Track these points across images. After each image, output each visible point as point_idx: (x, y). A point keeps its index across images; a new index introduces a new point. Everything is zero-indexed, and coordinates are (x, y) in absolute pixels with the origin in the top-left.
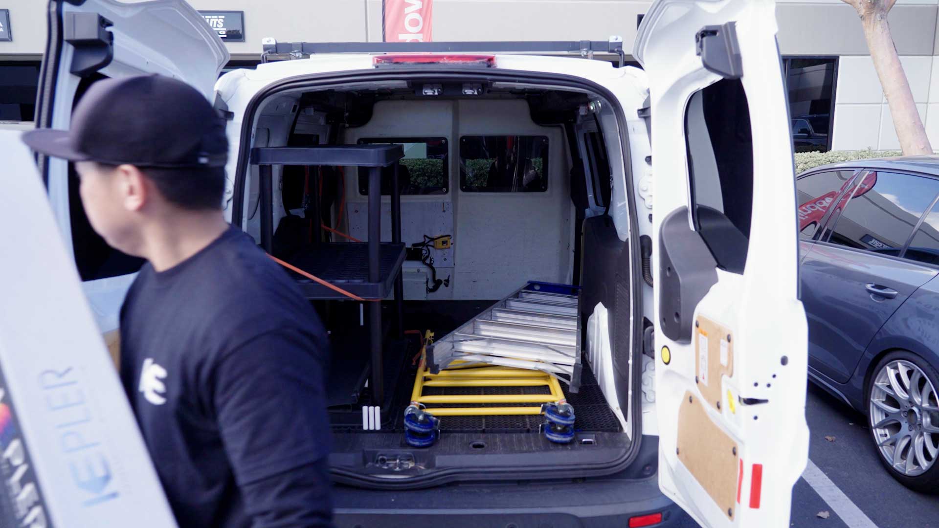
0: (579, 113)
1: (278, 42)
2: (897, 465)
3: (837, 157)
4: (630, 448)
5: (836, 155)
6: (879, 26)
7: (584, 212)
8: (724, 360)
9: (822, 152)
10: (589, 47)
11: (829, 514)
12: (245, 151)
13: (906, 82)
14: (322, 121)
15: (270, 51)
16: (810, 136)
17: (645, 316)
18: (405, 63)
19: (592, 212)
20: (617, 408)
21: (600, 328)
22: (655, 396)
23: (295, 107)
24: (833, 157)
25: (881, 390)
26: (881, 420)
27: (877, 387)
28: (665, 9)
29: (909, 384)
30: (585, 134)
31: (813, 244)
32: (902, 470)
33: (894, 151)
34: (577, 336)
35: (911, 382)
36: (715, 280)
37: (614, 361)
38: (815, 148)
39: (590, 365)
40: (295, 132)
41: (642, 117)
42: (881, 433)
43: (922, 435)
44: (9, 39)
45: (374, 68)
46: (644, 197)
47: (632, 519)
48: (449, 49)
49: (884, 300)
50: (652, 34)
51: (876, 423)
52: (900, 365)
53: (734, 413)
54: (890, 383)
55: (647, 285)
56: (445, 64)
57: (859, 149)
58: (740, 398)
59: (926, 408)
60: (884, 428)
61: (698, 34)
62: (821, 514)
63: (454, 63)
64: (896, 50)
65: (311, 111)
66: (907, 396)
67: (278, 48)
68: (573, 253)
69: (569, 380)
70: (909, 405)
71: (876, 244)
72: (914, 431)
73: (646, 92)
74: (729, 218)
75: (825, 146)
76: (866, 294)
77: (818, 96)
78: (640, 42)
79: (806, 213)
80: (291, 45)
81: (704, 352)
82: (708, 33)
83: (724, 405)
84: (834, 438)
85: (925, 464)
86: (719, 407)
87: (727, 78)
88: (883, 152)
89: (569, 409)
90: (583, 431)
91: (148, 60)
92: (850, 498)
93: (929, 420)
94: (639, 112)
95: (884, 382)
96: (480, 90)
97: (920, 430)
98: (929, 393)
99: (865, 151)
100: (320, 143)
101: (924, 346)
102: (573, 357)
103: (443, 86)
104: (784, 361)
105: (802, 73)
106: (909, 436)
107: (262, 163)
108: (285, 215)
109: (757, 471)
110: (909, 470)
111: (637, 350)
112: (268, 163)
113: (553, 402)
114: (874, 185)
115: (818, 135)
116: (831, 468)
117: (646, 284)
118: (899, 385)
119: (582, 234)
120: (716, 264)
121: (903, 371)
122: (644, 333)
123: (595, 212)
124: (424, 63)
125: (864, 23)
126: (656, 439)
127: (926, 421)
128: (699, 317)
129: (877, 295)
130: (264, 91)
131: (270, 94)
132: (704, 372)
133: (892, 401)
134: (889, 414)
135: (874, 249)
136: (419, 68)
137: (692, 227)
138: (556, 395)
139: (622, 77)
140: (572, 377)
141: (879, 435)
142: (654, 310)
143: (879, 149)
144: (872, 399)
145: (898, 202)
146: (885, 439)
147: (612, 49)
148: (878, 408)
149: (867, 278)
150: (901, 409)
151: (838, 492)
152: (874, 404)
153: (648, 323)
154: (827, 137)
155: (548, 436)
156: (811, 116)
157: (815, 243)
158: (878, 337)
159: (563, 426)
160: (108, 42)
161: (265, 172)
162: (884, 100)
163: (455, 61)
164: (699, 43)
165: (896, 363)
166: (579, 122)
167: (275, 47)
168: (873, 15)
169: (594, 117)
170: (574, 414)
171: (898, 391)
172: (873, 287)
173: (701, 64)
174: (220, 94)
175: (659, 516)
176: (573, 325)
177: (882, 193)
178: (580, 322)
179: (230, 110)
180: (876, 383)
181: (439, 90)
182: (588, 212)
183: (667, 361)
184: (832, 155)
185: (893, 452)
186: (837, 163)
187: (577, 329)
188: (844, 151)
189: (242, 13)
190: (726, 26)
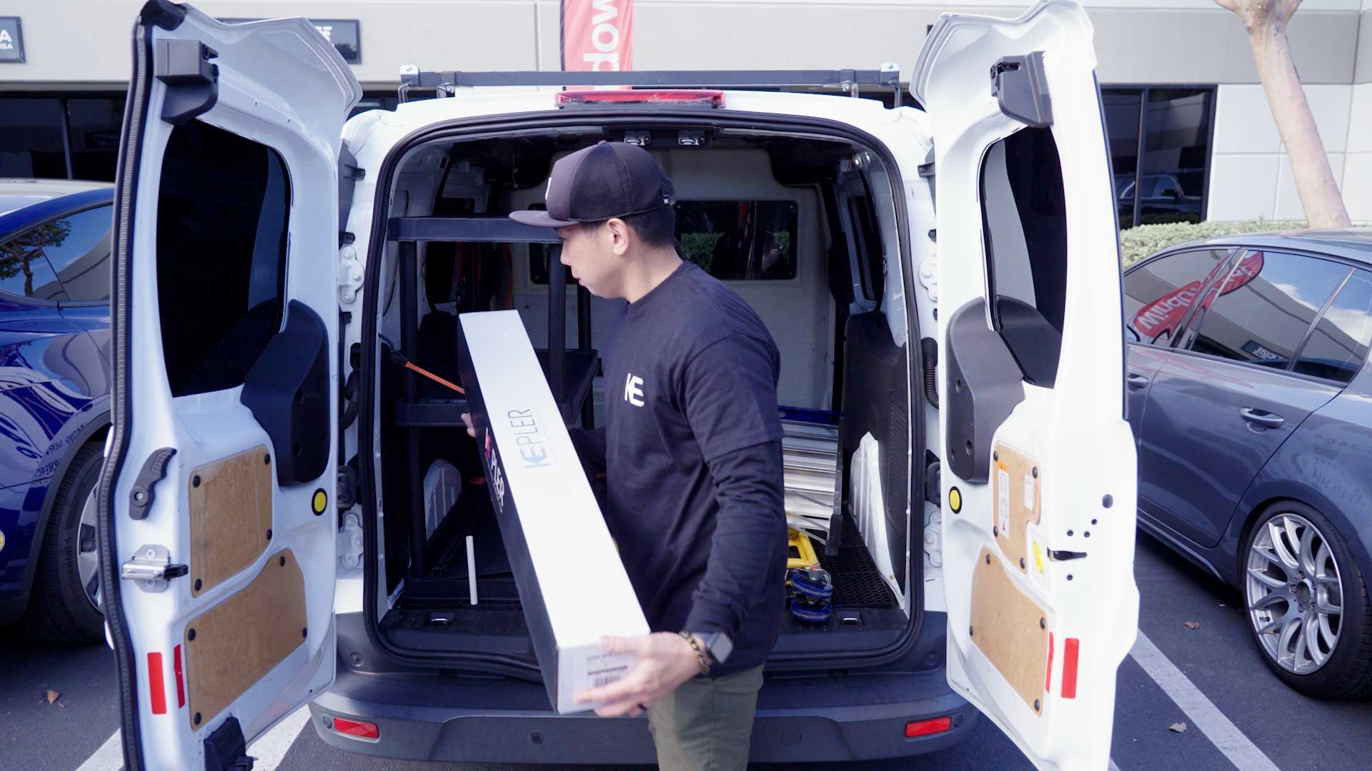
0: (839, 169)
1: (422, 71)
2: (1283, 659)
3: (1215, 230)
4: (907, 629)
5: (1213, 228)
6: (1273, 42)
7: (848, 308)
8: (1029, 504)
9: (1192, 222)
10: (853, 79)
11: (1187, 726)
12: (381, 224)
13: (1313, 122)
14: (479, 180)
15: (411, 83)
16: (1177, 201)
17: (927, 448)
18: (600, 102)
19: (859, 308)
20: (891, 577)
21: (869, 468)
22: (941, 557)
23: (444, 160)
24: (1209, 231)
25: (1261, 556)
26: (1261, 598)
27: (1256, 551)
28: (952, 32)
29: (1298, 548)
30: (849, 199)
31: (1169, 353)
32: (1289, 667)
33: (1296, 222)
34: (837, 479)
35: (1301, 544)
36: (1021, 397)
37: (888, 513)
38: (1183, 216)
39: (855, 520)
40: (444, 196)
41: (924, 176)
42: (1261, 616)
43: (1316, 617)
44: (21, 58)
45: (557, 108)
46: (926, 285)
47: (909, 725)
48: (659, 80)
49: (1265, 430)
50: (935, 66)
51: (1255, 602)
52: (1286, 520)
53: (1041, 572)
54: (1273, 546)
55: (932, 406)
56: (654, 103)
57: (1246, 219)
58: (1049, 551)
59: (1321, 580)
60: (1266, 608)
61: (993, 66)
62: (1176, 727)
63: (667, 103)
64: (1298, 77)
65: (465, 166)
66: (1297, 564)
67: (421, 78)
68: (833, 366)
69: (825, 538)
70: (1299, 576)
71: (1265, 355)
72: (1305, 612)
73: (929, 141)
74: (1043, 314)
75: (1197, 215)
76: (1242, 421)
77: (1191, 141)
78: (920, 74)
79: (1166, 311)
80: (439, 75)
81: (1004, 495)
82: (1006, 67)
83: (1030, 563)
84: (1197, 624)
85: (1320, 658)
86: (1023, 566)
87: (1032, 126)
88: (1281, 223)
89: (823, 577)
90: (843, 607)
91: (256, 100)
92: (1216, 704)
93: (1325, 596)
94: (921, 169)
95: (1265, 545)
96: (702, 139)
97: (1313, 610)
98: (1325, 560)
99: (1254, 222)
100: (476, 211)
101: (1321, 495)
102: (831, 506)
103: (651, 134)
104: (1107, 502)
105: (1168, 108)
106: (1299, 619)
107: (402, 239)
108: (430, 311)
109: (1072, 648)
110: (1299, 666)
111: (918, 494)
112: (412, 239)
113: (803, 568)
114: (1261, 270)
115: (1189, 198)
116: (1192, 665)
117: (929, 404)
118: (1287, 551)
119: (844, 339)
120: (1022, 375)
121: (1291, 529)
122: (926, 471)
123: (862, 308)
124: (626, 103)
125: (1252, 38)
126: (943, 616)
127: (1323, 597)
128: (998, 446)
129: (1256, 423)
130: (407, 140)
131: (412, 147)
132: (1004, 520)
133: (1277, 571)
134: (1273, 590)
135: (1261, 361)
136: (620, 109)
137: (991, 327)
138: (807, 558)
139: (896, 121)
140: (828, 535)
141: (1259, 618)
142: (939, 442)
143: (1276, 219)
144: (1249, 569)
145: (1298, 294)
146: (1267, 623)
147: (885, 81)
148: (1258, 581)
149: (1243, 400)
150: (1288, 581)
151: (1201, 697)
152: (1251, 575)
153: (932, 458)
154: (1200, 202)
155: (795, 613)
156: (1179, 171)
157: (1173, 351)
158: (1257, 483)
159: (817, 600)
160: (211, 79)
161: (406, 250)
162: (1283, 149)
163: (667, 100)
164: (995, 79)
165: (1282, 517)
166: (840, 182)
167: (417, 78)
168: (1265, 27)
169: (861, 175)
170: (831, 583)
171: (1284, 558)
172: (1250, 412)
173: (998, 109)
174: (346, 143)
175: (947, 722)
176: (831, 465)
177: (1274, 282)
178: (841, 460)
179: (360, 166)
180: (1254, 546)
181: (647, 139)
182: (854, 309)
183: (956, 508)
184: (1208, 227)
185: (1277, 642)
186: (1212, 238)
187: (837, 469)
188: (1224, 222)
189: (357, 23)
190: (1029, 56)
